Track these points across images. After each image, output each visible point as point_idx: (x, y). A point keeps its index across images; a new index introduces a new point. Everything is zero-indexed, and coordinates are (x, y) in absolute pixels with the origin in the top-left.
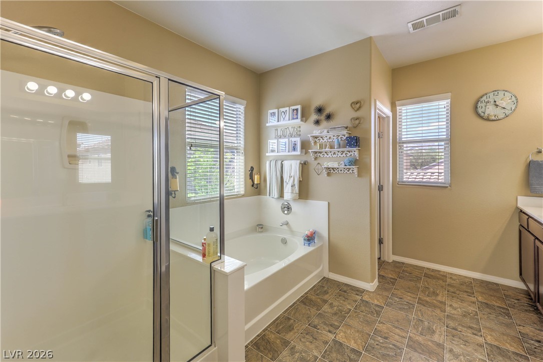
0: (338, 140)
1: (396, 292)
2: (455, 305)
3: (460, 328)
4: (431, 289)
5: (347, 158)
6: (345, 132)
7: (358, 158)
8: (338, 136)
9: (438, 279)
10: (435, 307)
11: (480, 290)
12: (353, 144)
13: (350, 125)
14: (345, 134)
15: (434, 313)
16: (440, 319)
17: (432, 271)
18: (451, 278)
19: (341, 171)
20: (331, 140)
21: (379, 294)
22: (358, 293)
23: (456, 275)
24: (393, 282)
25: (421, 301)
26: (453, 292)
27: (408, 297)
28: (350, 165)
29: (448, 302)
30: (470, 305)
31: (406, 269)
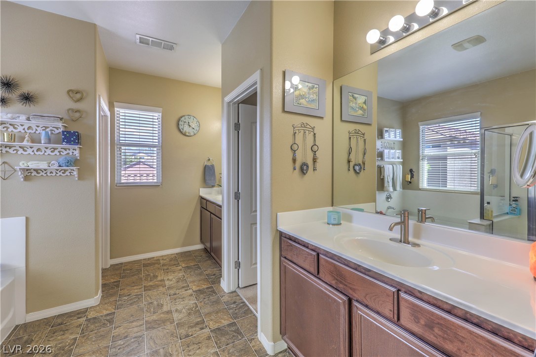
0: (47, 133)
1: (122, 292)
2: (170, 278)
3: (177, 292)
4: (152, 275)
5: (63, 158)
6: (60, 124)
7: (78, 158)
8: (46, 128)
9: (154, 264)
10: (158, 286)
11: (182, 259)
12: (72, 141)
13: (66, 117)
14: (60, 126)
15: (158, 292)
16: (164, 294)
17: (148, 260)
18: (163, 259)
19: (51, 173)
20: (33, 132)
21: (106, 303)
22: (79, 316)
23: (165, 256)
24: (117, 284)
25: (146, 288)
26: (167, 269)
27: (135, 291)
28: (68, 166)
29: (166, 278)
30: (179, 273)
31: (126, 267)
